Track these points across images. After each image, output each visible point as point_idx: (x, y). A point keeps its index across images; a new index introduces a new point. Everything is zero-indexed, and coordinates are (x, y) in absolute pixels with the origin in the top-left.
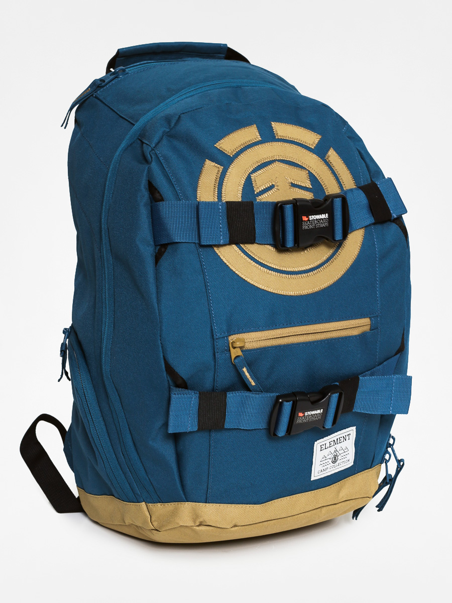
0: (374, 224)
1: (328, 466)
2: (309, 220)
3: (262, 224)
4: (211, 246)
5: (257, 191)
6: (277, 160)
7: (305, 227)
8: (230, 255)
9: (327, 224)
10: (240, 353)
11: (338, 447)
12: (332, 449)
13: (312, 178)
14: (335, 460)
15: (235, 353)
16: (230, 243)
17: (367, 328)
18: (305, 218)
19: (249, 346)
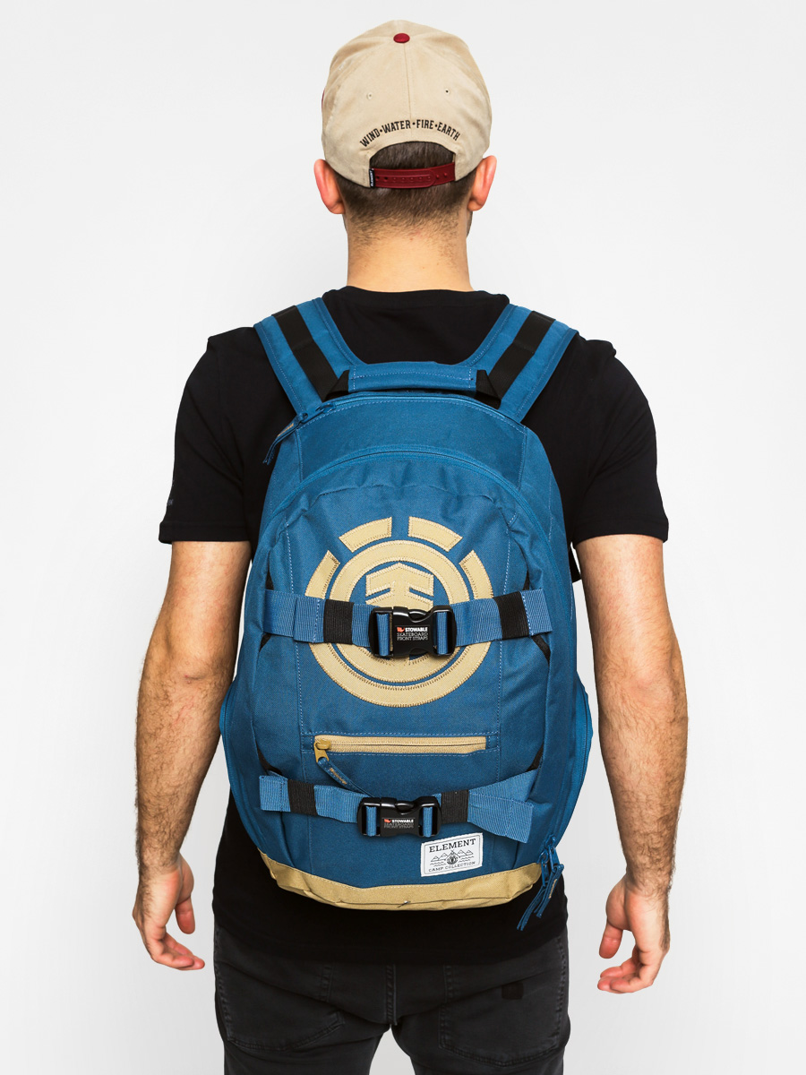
0: (504, 639)
1: (444, 866)
2: (404, 632)
3: (359, 627)
4: (308, 643)
5: (369, 592)
6: (400, 561)
7: (400, 638)
8: (324, 654)
9: (425, 638)
10: (325, 755)
11: (456, 850)
12: (448, 852)
13: (437, 584)
14: (452, 861)
15: (318, 754)
16: (326, 641)
17: (483, 747)
18: (400, 630)
19: (335, 749)
